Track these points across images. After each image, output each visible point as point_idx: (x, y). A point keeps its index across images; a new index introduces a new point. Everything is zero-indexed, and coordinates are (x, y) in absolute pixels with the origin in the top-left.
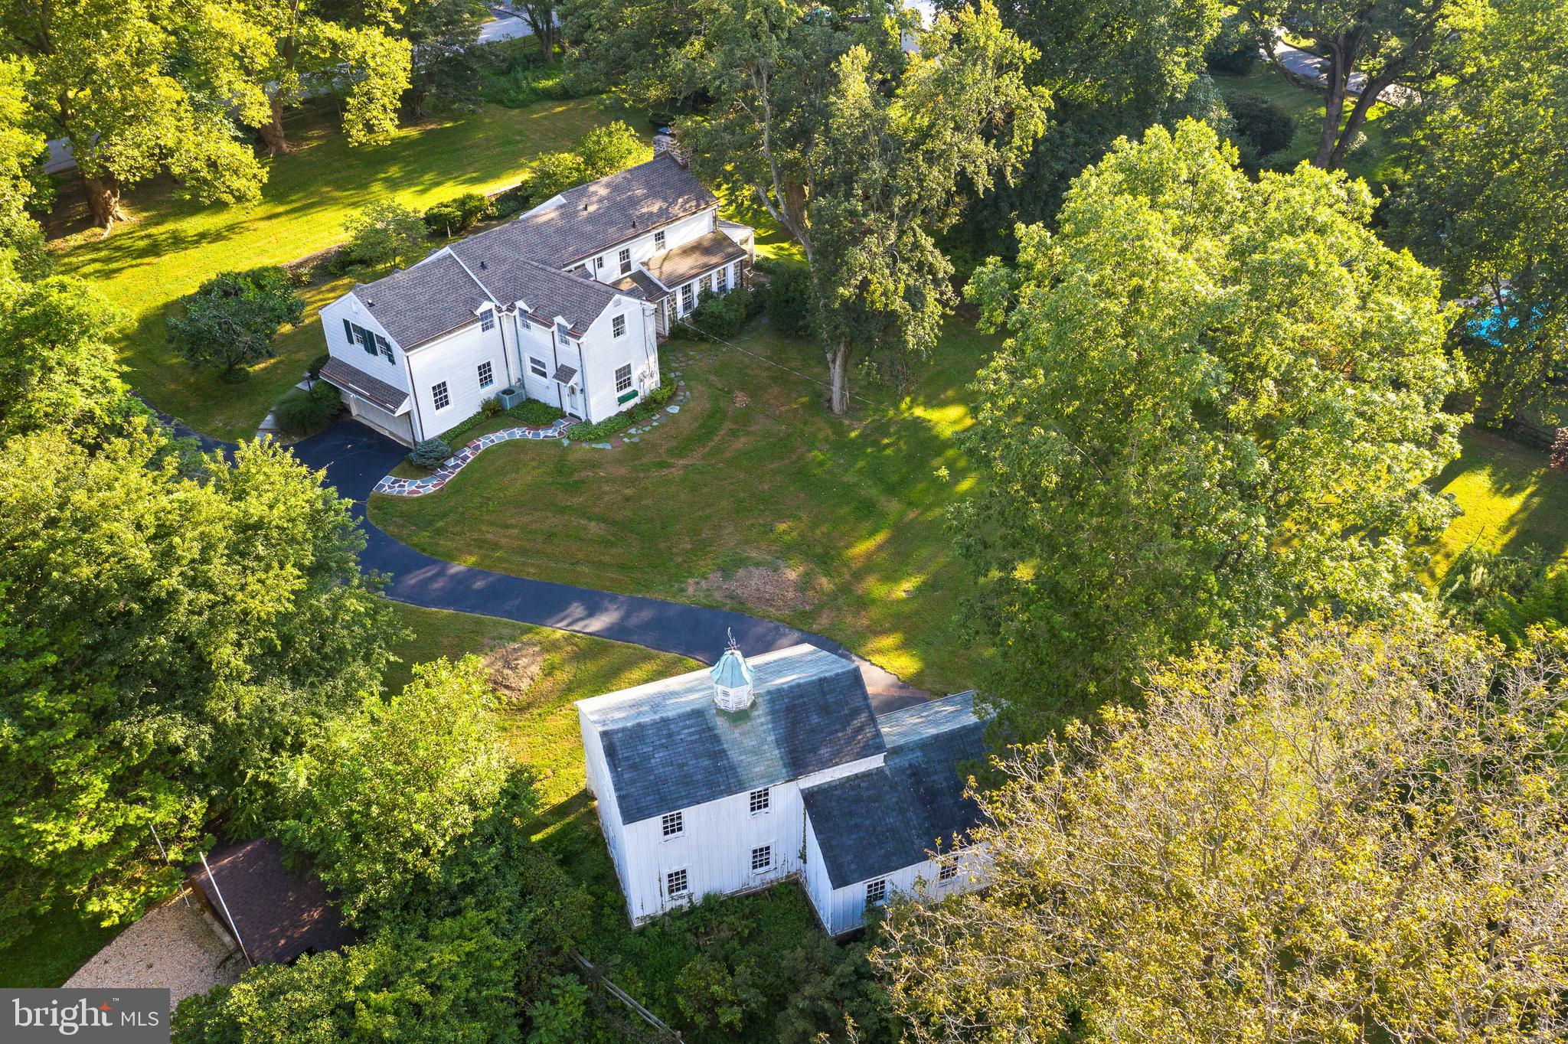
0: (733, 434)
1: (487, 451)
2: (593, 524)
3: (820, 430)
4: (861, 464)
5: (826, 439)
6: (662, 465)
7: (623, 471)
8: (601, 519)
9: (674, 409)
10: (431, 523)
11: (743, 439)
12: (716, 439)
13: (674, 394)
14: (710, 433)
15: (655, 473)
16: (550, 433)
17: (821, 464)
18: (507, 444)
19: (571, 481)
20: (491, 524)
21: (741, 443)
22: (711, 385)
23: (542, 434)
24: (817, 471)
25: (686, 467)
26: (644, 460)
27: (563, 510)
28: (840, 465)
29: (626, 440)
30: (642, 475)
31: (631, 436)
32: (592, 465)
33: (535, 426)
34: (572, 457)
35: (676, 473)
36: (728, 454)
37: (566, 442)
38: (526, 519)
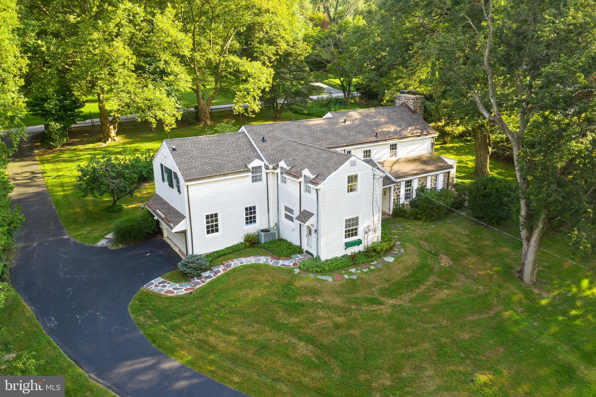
0: (438, 286)
1: (235, 270)
2: (302, 344)
3: (513, 293)
4: (554, 329)
5: (520, 303)
6: (373, 301)
7: (338, 301)
8: (310, 340)
9: (390, 259)
10: (172, 318)
11: (446, 291)
12: (423, 287)
13: (391, 249)
14: (418, 282)
15: (366, 308)
16: (287, 263)
17: (517, 323)
18: (252, 266)
19: (292, 302)
20: (217, 328)
21: (444, 294)
22: (421, 247)
23: (281, 262)
24: (515, 329)
25: (394, 306)
26: (358, 295)
27: (278, 327)
28: (535, 328)
29: (346, 276)
30: (354, 307)
31: (351, 274)
32: (314, 292)
33: (278, 256)
34: (298, 283)
35: (385, 309)
36: (432, 302)
37: (297, 271)
38: (246, 329)
